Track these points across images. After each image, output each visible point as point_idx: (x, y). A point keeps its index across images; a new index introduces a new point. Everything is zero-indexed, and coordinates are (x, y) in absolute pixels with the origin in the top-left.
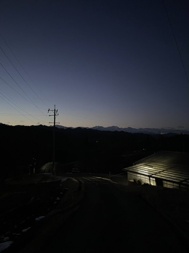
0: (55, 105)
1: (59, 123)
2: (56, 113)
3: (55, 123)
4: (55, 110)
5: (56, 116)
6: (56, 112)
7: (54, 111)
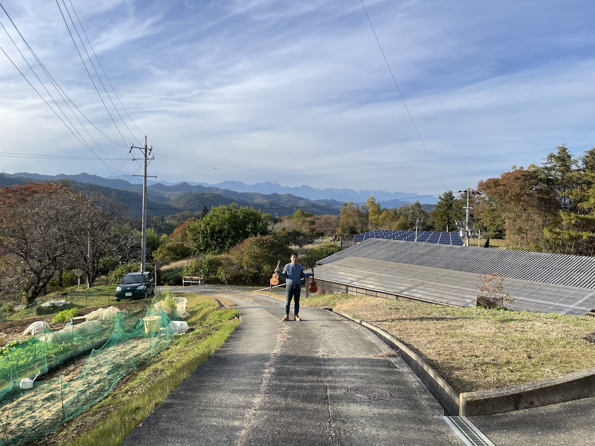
0: (146, 137)
1: (156, 177)
2: (148, 153)
3: (146, 178)
4: (146, 146)
5: (148, 161)
6: (148, 150)
7: (144, 150)
